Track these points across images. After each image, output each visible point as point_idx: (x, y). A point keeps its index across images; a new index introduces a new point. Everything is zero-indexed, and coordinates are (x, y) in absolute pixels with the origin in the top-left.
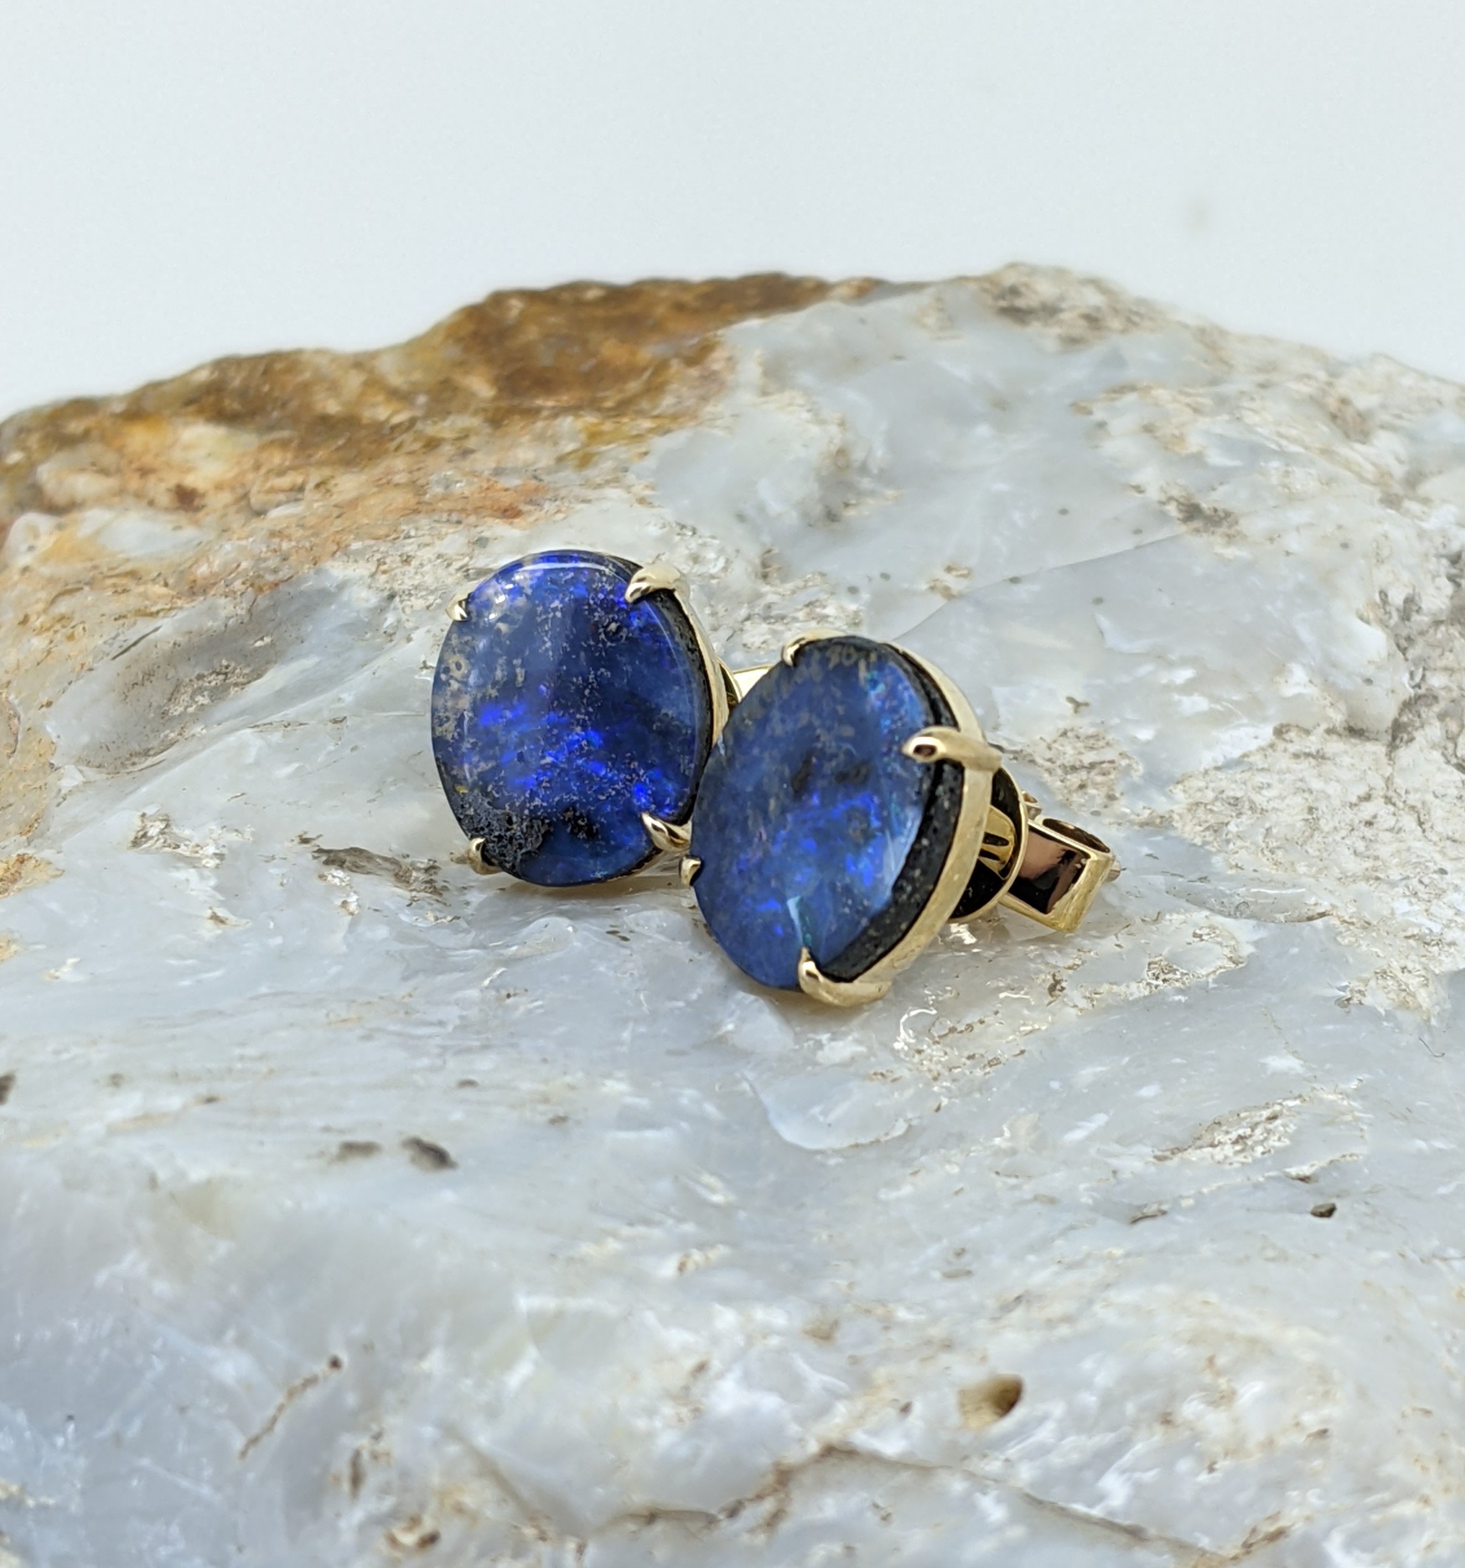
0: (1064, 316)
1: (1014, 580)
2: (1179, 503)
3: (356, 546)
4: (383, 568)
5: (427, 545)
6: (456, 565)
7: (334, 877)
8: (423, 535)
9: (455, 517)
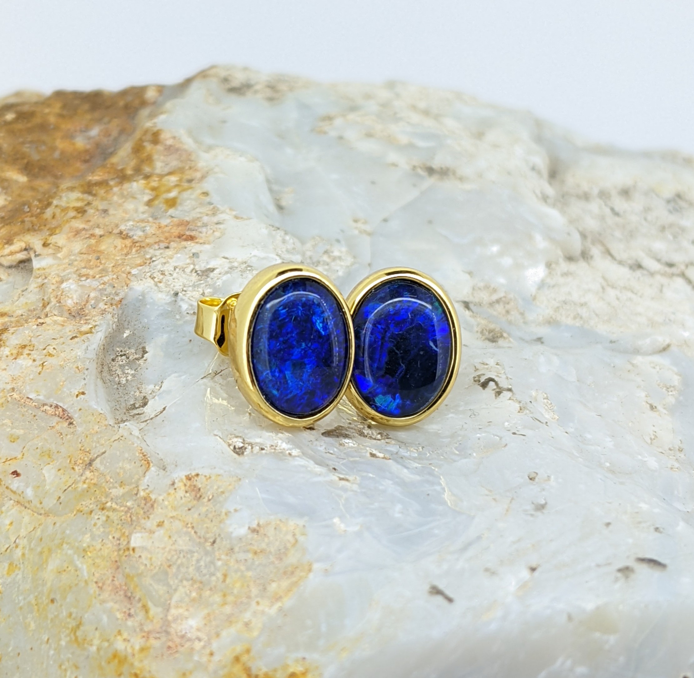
0: (258, 87)
1: (385, 220)
2: (421, 168)
3: (134, 271)
4: (156, 280)
5: (165, 263)
6: (188, 270)
7: (346, 443)
8: (159, 258)
9: (162, 245)
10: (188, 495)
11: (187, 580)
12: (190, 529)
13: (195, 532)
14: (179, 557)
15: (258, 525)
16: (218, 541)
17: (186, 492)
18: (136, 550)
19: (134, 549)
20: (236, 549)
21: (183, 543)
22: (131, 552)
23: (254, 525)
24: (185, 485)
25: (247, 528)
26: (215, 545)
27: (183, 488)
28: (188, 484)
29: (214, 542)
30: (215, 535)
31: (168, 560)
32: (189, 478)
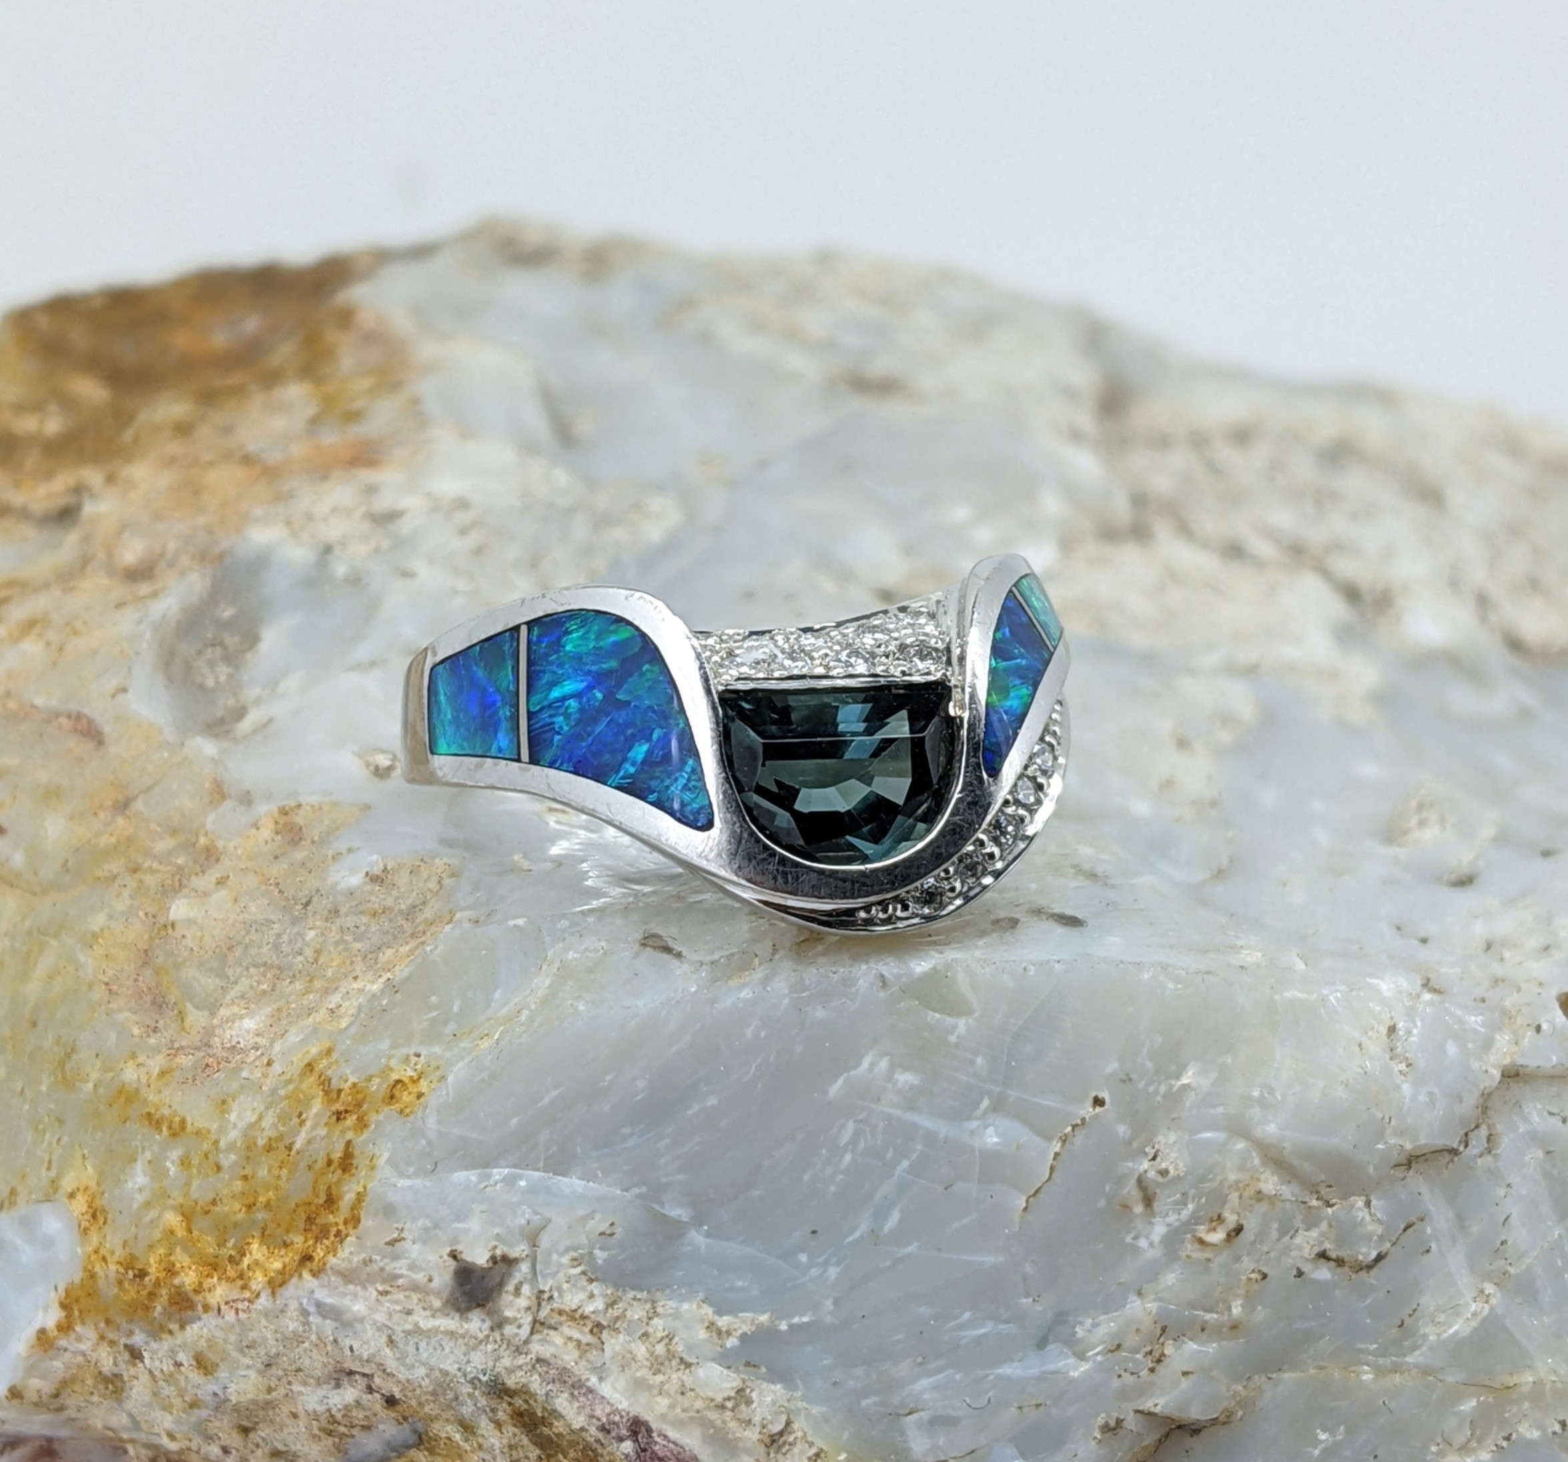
2: (843, 380)
9: (316, 475)
10: (279, 837)
11: (256, 966)
12: (272, 888)
13: (280, 892)
14: (248, 932)
15: (385, 870)
16: (315, 900)
17: (277, 833)
18: (178, 927)
19: (173, 926)
20: (343, 910)
21: (256, 910)
22: (170, 931)
23: (377, 870)
24: (276, 823)
25: (363, 874)
26: (309, 908)
27: (272, 826)
28: (281, 822)
29: (307, 904)
30: (311, 892)
31: (230, 939)
32: (284, 812)
